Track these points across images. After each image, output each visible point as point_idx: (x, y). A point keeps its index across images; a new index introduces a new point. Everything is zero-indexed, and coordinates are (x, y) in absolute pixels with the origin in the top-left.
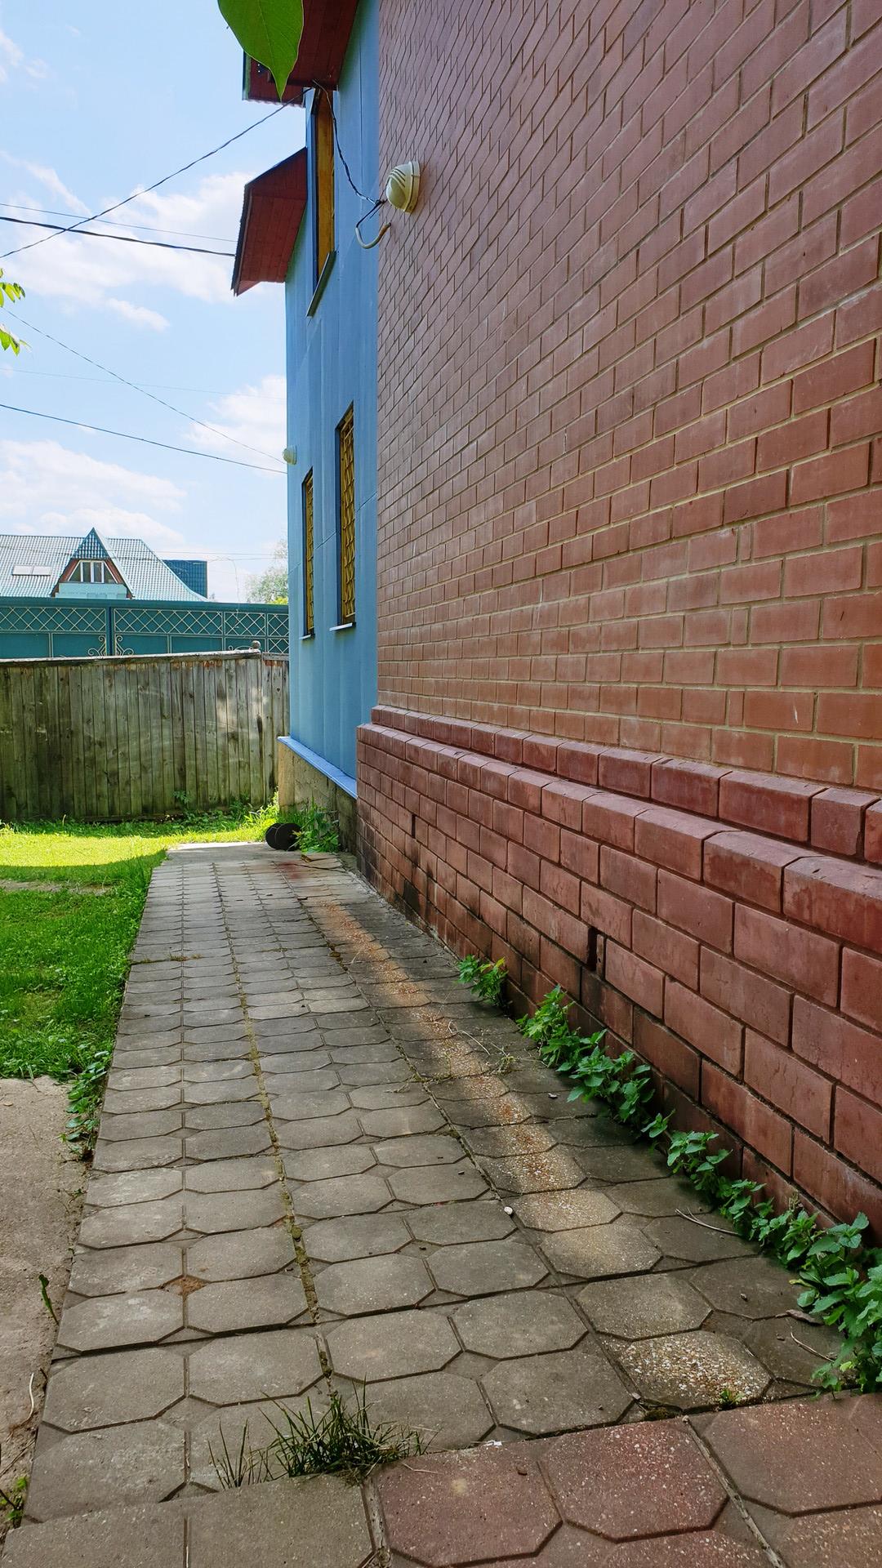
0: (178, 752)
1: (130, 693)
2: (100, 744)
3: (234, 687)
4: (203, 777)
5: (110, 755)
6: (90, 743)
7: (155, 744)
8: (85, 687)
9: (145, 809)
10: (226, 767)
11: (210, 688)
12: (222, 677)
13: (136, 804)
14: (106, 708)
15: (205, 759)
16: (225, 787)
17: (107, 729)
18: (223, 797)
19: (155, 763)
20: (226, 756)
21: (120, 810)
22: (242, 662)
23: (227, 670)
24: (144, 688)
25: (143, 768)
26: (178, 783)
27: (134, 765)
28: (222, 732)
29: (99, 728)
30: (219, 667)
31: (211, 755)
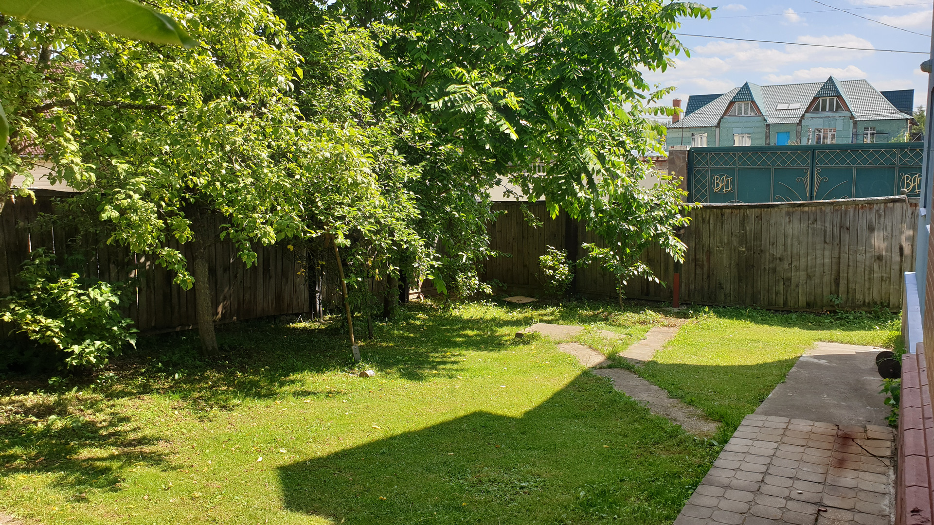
0: (835, 267)
1: (804, 226)
2: (780, 259)
3: (882, 223)
4: (852, 286)
5: (787, 266)
6: (774, 258)
7: (819, 261)
8: (773, 221)
9: (808, 304)
10: (871, 280)
11: (863, 223)
12: (873, 216)
13: (802, 300)
14: (786, 236)
15: (855, 273)
16: (869, 294)
17: (785, 250)
18: (867, 301)
19: (817, 274)
20: (871, 271)
21: (791, 303)
22: (890, 205)
23: (877, 211)
24: (813, 223)
25: (809, 277)
26: (833, 288)
27: (803, 275)
28: (868, 255)
29: (780, 248)
30: (871, 209)
31: (860, 270)
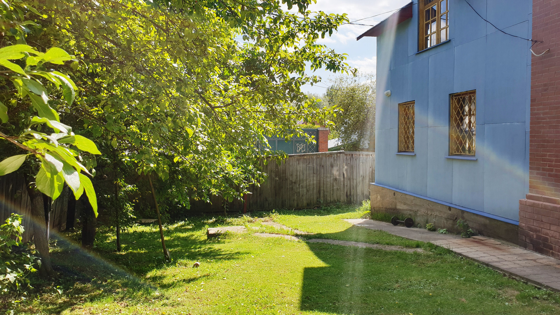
0: (318, 186)
1: (305, 165)
2: (295, 183)
3: (336, 163)
4: (326, 193)
5: (298, 186)
6: (292, 182)
7: (311, 183)
8: (291, 164)
9: (308, 205)
10: (333, 190)
11: (328, 163)
12: (332, 160)
13: (305, 202)
14: (297, 171)
15: (326, 187)
16: (333, 197)
17: (297, 178)
18: (332, 200)
19: (311, 189)
20: (333, 186)
21: (300, 205)
22: (339, 155)
23: (334, 158)
24: (309, 164)
25: (307, 191)
26: (318, 195)
27: (305, 189)
28: (332, 178)
29: (294, 177)
30: (331, 157)
31: (328, 186)
